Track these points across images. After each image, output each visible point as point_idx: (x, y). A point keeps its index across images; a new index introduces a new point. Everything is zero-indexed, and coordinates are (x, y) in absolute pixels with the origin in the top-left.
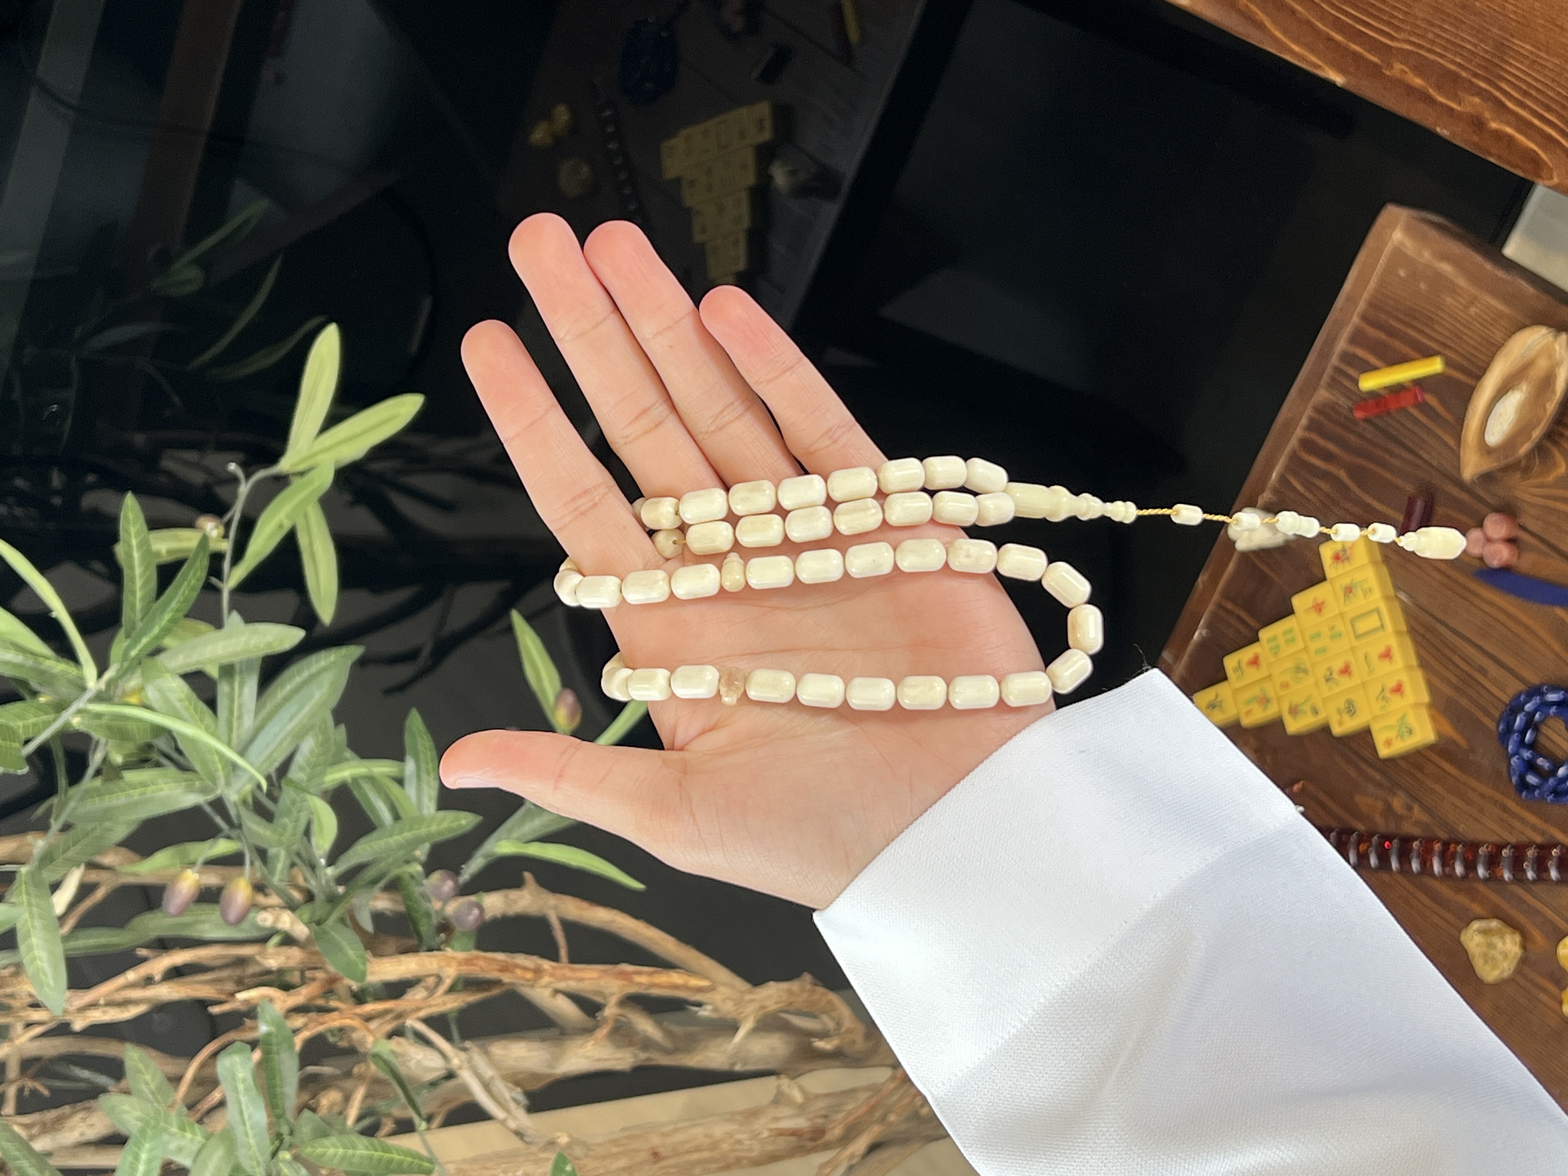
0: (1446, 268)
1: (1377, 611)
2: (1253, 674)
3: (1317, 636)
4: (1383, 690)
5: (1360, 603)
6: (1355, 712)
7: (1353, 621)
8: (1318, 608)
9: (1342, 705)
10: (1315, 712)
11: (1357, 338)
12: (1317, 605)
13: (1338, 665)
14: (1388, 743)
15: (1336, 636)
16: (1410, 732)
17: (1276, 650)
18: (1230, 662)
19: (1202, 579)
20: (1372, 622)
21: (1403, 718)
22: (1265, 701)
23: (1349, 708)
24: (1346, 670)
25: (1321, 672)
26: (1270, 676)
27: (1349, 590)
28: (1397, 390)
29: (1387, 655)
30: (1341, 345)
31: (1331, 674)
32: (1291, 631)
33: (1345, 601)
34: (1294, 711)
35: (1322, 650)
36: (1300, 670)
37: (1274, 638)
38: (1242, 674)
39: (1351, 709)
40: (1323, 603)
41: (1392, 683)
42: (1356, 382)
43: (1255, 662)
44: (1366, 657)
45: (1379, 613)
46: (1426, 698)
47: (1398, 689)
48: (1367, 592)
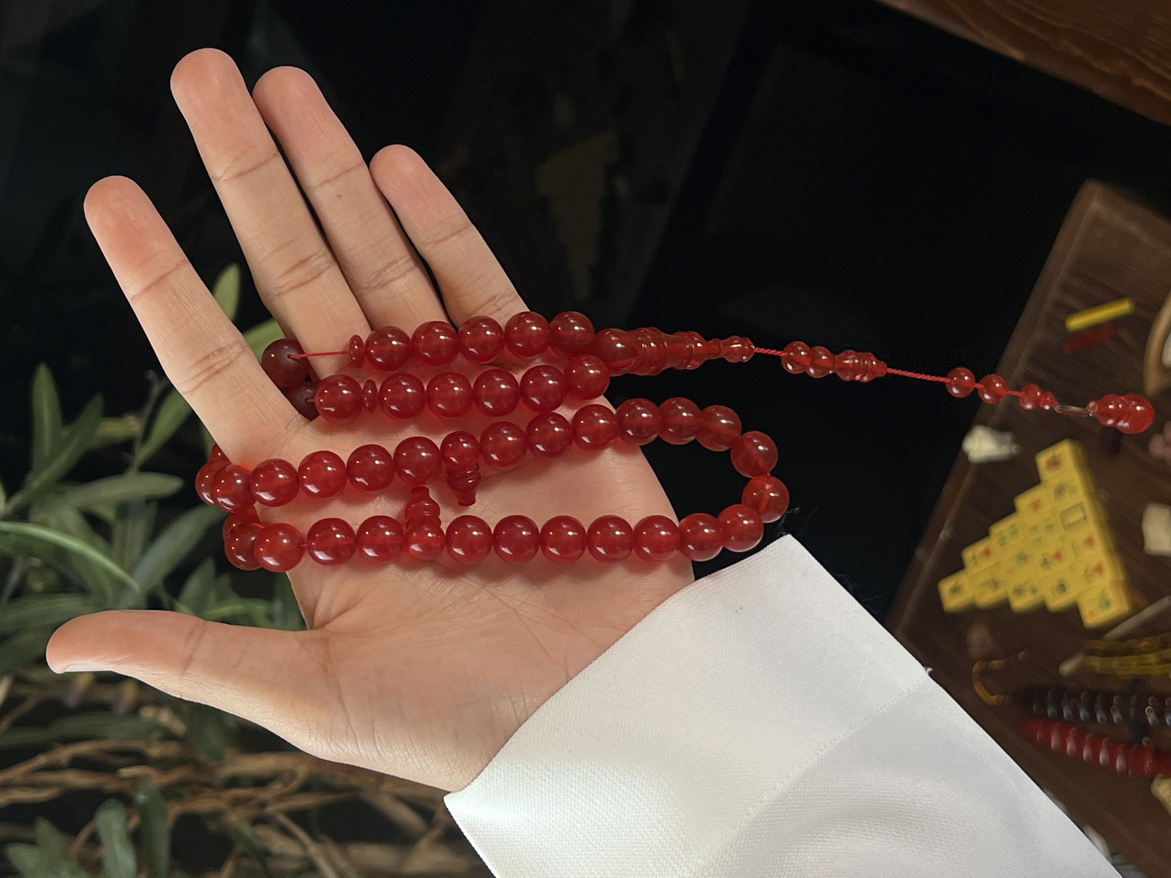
0: (1133, 228)
1: (1080, 506)
2: (985, 564)
3: (1035, 528)
4: (1086, 570)
5: (1069, 501)
6: (1064, 590)
7: (1064, 515)
8: (1036, 506)
9: (1054, 583)
10: (1034, 591)
11: (1065, 288)
12: (1033, 503)
13: (1052, 551)
14: (1092, 613)
15: (1050, 527)
16: (1108, 604)
17: (1003, 541)
18: (969, 554)
19: (947, 489)
20: (1079, 515)
21: (1103, 592)
22: (995, 584)
23: (1060, 585)
24: (1058, 556)
25: (1037, 558)
26: (997, 564)
27: (1060, 491)
28: (1096, 328)
29: (1090, 542)
30: (1053, 294)
31: (1045, 559)
32: (1013, 526)
33: (1055, 499)
34: (1019, 591)
35: (1039, 540)
36: (1022, 558)
37: (1001, 532)
38: (976, 564)
39: (1062, 588)
40: (1038, 501)
41: (1093, 564)
42: (1063, 323)
43: (987, 553)
44: (1072, 545)
45: (1083, 510)
46: (1121, 577)
47: (1099, 569)
48: (1073, 490)
